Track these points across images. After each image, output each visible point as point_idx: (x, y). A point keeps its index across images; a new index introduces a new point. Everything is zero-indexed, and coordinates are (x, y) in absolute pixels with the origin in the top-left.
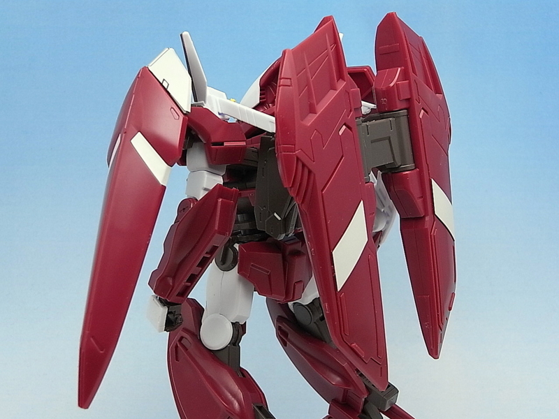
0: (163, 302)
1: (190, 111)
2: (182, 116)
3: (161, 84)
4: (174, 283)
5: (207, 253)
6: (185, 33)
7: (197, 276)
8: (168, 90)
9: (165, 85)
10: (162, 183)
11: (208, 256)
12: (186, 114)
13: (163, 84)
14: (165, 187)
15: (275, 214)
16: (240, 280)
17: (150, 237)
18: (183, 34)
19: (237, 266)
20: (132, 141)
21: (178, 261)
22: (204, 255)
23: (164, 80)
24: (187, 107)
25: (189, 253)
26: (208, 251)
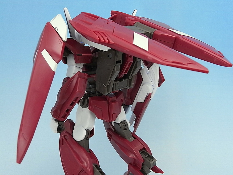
0: (57, 121)
1: (66, 41)
2: (62, 43)
3: (55, 29)
4: (60, 112)
6: (66, 8)
7: (70, 110)
8: (57, 32)
9: (56, 29)
10: (53, 70)
11: (74, 101)
12: (64, 42)
14: (55, 72)
15: (104, 85)
17: (48, 93)
18: (65, 9)
19: (88, 107)
20: (42, 53)
21: (62, 103)
22: (72, 101)
23: (56, 27)
24: (65, 39)
25: (67, 100)
26: (75, 99)
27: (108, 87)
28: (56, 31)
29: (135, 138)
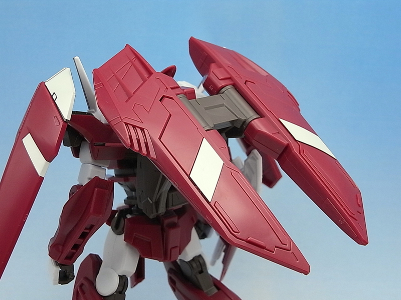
1: (70, 119)
2: (62, 124)
4: (63, 249)
5: (86, 229)
6: (77, 58)
7: (80, 245)
8: (56, 101)
9: (54, 97)
10: (40, 175)
11: (88, 231)
12: (66, 122)
13: (53, 97)
14: (43, 178)
15: (149, 199)
16: (127, 245)
18: (75, 58)
19: (124, 234)
20: (23, 140)
22: (83, 229)
23: (54, 93)
24: (67, 117)
25: (74, 228)
26: (89, 227)
27: (157, 203)
28: (54, 101)
29: (218, 289)
